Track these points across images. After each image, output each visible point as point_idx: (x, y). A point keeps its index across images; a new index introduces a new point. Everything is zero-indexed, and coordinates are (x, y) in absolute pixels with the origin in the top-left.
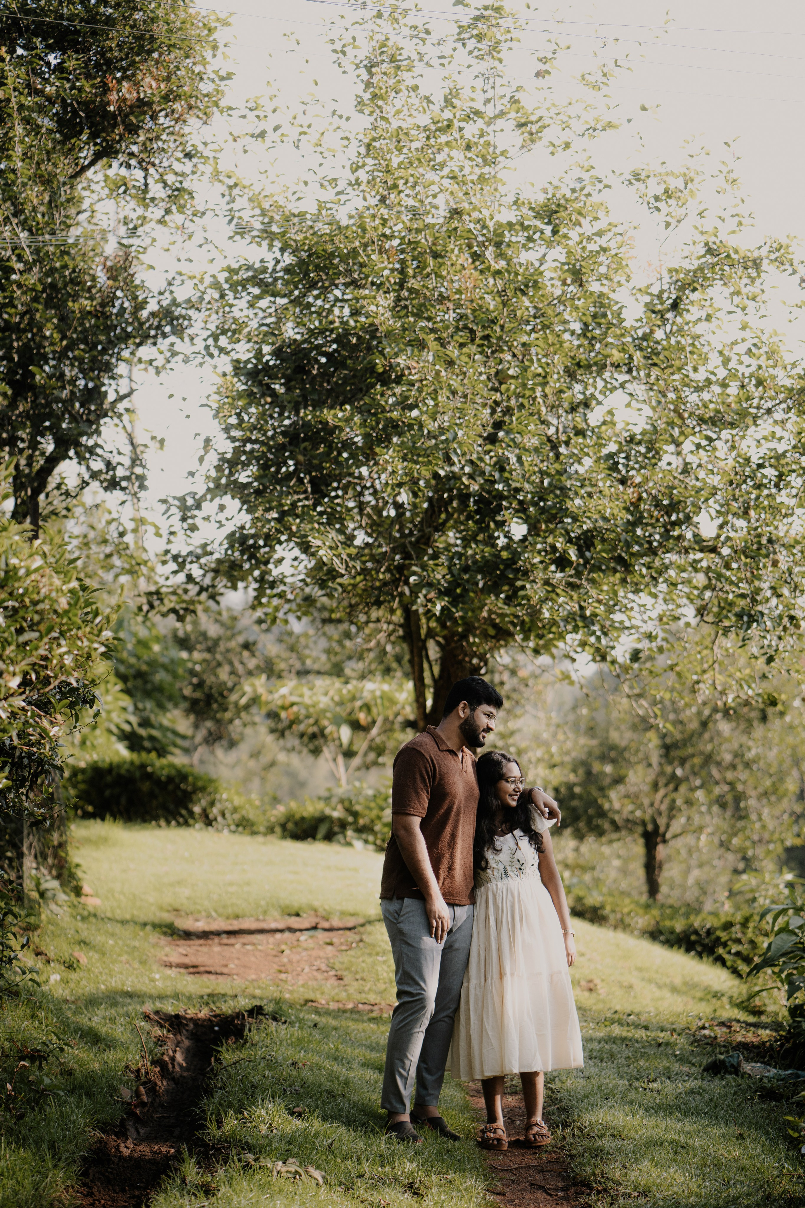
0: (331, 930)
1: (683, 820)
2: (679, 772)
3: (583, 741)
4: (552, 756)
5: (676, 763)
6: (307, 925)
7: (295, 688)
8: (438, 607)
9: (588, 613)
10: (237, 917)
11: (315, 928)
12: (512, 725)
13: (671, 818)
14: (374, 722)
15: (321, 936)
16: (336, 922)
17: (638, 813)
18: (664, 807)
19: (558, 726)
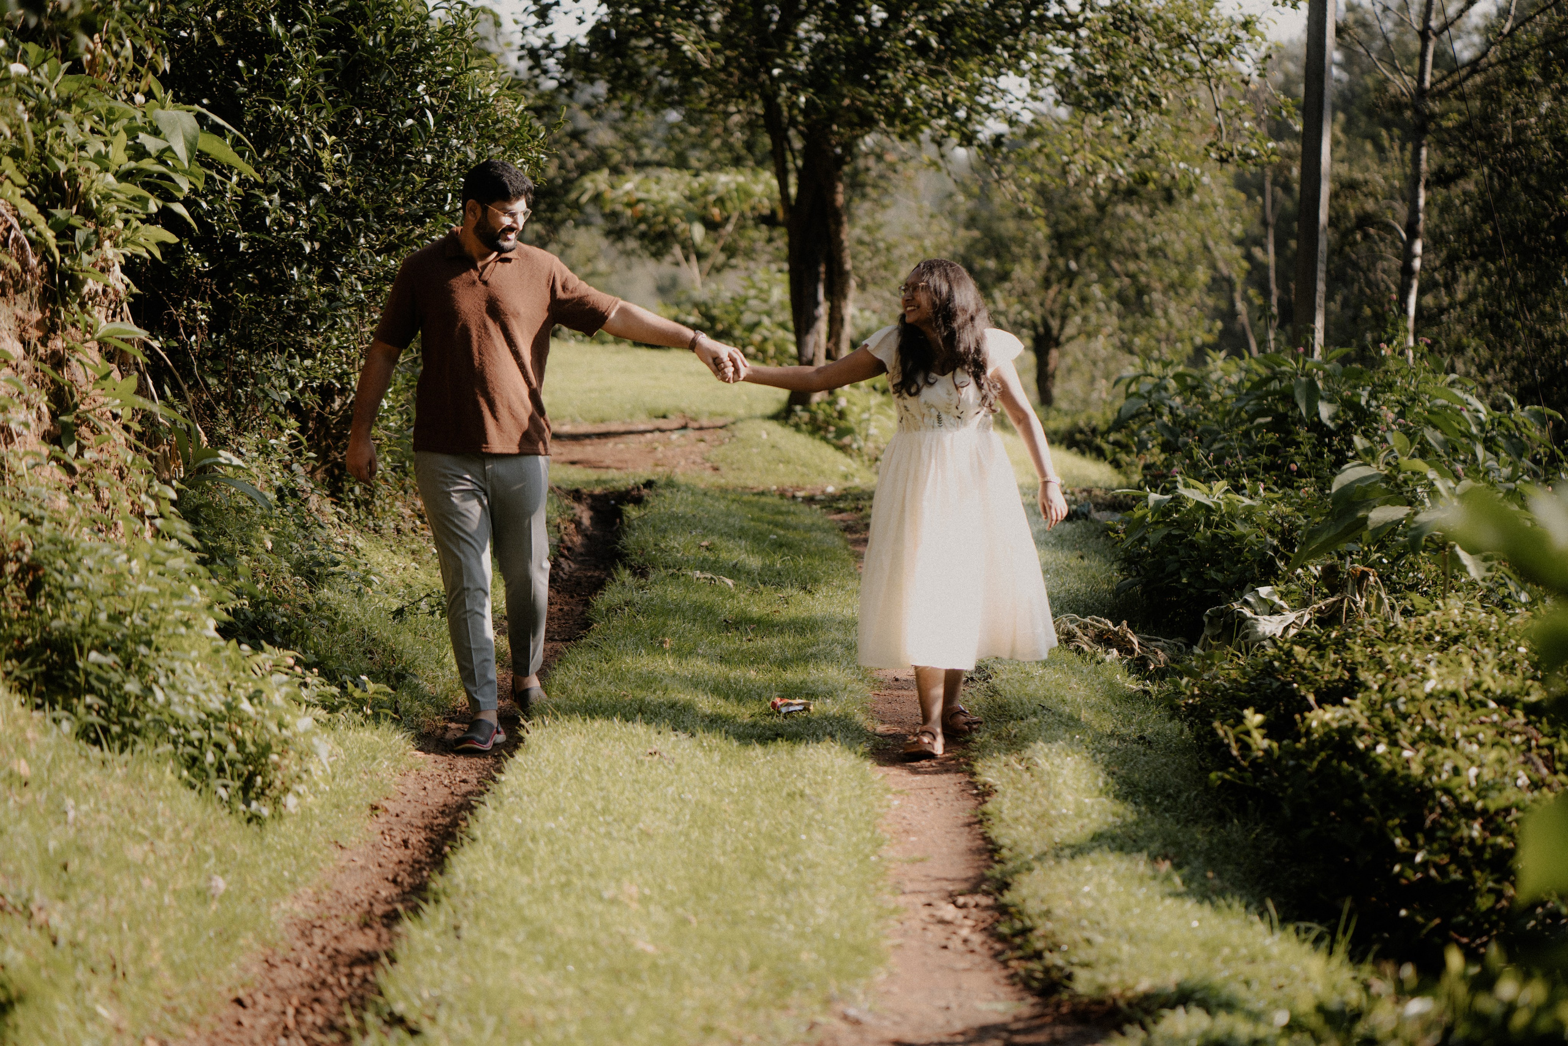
0: (701, 429)
1: (1077, 319)
2: (1073, 265)
3: (962, 233)
4: (925, 250)
5: (1070, 254)
6: (675, 425)
7: (641, 183)
8: (803, 99)
9: (950, 100)
10: (602, 421)
11: (684, 427)
12: (880, 217)
13: (1064, 319)
14: (727, 219)
15: (691, 434)
16: (705, 422)
17: (1027, 314)
18: (1057, 308)
19: (932, 216)
